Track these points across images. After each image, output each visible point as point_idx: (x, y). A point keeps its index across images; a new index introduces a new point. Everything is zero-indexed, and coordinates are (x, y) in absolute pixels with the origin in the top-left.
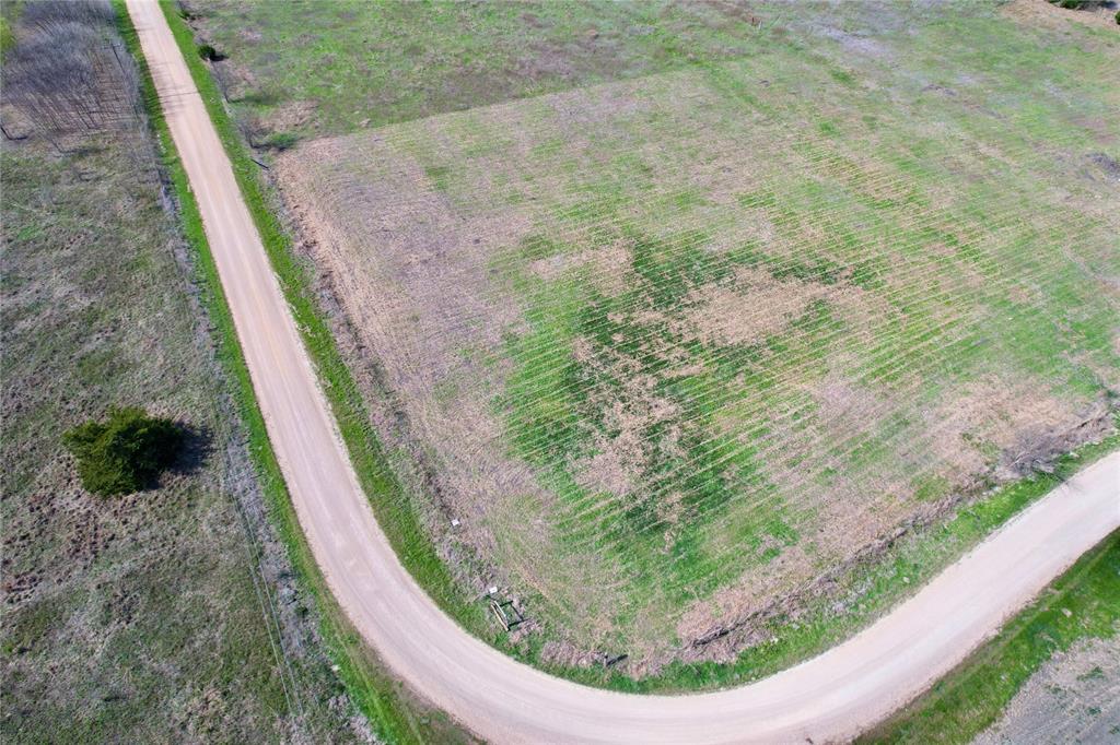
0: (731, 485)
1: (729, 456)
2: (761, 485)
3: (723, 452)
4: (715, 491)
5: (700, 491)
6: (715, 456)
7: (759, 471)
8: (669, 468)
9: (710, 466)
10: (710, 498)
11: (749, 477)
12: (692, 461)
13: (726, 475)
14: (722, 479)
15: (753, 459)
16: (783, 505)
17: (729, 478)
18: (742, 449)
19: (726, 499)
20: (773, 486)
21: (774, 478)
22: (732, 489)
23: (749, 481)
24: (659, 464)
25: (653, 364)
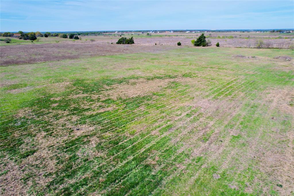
0: (158, 168)
1: (148, 146)
2: (188, 161)
3: (141, 145)
4: (143, 178)
5: (124, 184)
6: (134, 150)
7: (180, 151)
8: (86, 170)
9: (132, 158)
10: (138, 188)
11: (173, 158)
12: (112, 157)
13: (149, 161)
14: (147, 166)
15: (170, 144)
16: (221, 172)
17: (153, 163)
18: (158, 139)
19: (158, 183)
20: (199, 159)
21: (197, 153)
22: (161, 172)
23: (175, 160)
24: (74, 167)
25: (77, 111)
